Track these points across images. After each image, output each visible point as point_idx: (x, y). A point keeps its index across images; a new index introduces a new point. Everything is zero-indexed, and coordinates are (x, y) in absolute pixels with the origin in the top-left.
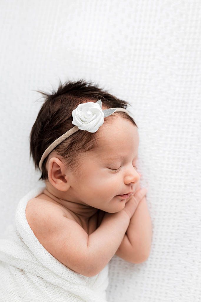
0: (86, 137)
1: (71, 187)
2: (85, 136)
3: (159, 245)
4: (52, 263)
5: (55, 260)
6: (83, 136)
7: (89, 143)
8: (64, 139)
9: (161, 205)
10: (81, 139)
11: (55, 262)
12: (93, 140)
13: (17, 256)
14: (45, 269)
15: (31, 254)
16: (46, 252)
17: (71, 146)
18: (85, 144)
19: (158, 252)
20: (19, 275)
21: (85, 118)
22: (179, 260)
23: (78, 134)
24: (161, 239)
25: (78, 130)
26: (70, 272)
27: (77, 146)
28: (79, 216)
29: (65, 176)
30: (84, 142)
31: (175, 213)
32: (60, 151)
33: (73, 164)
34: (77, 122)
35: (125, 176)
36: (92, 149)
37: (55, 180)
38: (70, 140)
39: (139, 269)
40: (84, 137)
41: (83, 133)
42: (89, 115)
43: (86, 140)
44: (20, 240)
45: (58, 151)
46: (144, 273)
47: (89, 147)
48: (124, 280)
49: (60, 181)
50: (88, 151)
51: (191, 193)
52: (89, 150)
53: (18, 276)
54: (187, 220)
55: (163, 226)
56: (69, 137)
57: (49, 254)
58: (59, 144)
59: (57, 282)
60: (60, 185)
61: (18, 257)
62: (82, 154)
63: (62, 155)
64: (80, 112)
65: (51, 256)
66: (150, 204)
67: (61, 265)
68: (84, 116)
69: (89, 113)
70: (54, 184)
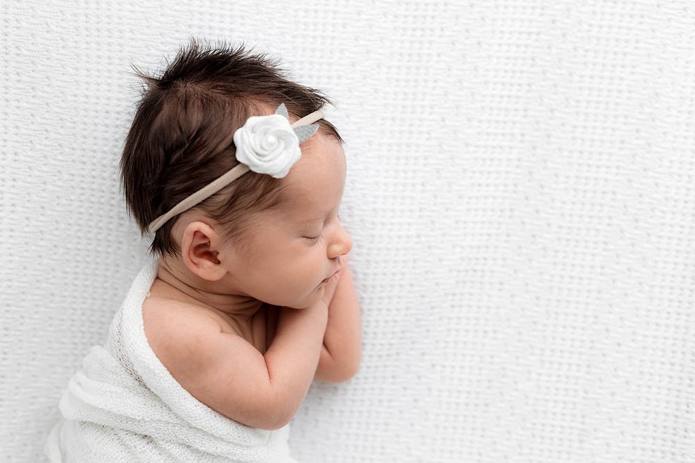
0: (263, 185)
1: (228, 272)
2: (261, 181)
3: (373, 345)
4: (209, 420)
5: (213, 412)
6: (257, 183)
7: (270, 194)
8: (220, 188)
9: (375, 274)
10: (254, 188)
11: (213, 416)
12: (277, 189)
13: (139, 416)
14: (195, 430)
15: (164, 408)
16: (196, 402)
17: (235, 201)
18: (262, 195)
19: (370, 356)
20: (142, 446)
21: (262, 148)
22: (408, 366)
23: (248, 178)
24: (375, 333)
25: (247, 170)
26: (240, 428)
27: (246, 200)
28: (235, 317)
29: (218, 253)
30: (259, 192)
31: (401, 286)
32: (212, 211)
33: (236, 235)
34: (247, 158)
35: (329, 245)
36: (275, 207)
37: (196, 260)
38: (231, 189)
39: (336, 388)
40: (259, 184)
41: (257, 178)
42: (272, 144)
43: (265, 189)
44: (137, 383)
45: (206, 210)
46: (345, 394)
47: (270, 202)
48: (307, 409)
49: (207, 263)
50: (267, 210)
51: (429, 247)
52: (269, 207)
53: (141, 449)
54: (422, 296)
55: (379, 310)
56: (230, 183)
57: (201, 405)
58: (209, 198)
59: (219, 449)
60: (206, 270)
61: (141, 417)
62: (257, 215)
63: (216, 217)
64: (251, 136)
65: (206, 407)
66: (355, 272)
67: (224, 419)
68: (261, 144)
69: (272, 139)
70: (194, 269)
